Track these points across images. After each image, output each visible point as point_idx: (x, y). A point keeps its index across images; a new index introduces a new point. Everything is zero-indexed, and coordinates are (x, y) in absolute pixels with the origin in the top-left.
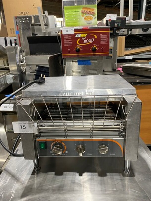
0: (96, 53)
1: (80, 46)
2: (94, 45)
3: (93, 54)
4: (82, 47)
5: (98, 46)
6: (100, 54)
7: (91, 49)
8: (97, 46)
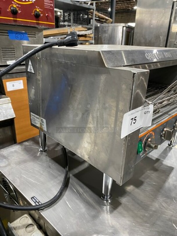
0: (40, 22)
1: (17, 5)
2: (36, 7)
3: (36, 23)
4: (20, 6)
5: (42, 10)
6: (44, 24)
7: (34, 14)
8: (40, 9)
